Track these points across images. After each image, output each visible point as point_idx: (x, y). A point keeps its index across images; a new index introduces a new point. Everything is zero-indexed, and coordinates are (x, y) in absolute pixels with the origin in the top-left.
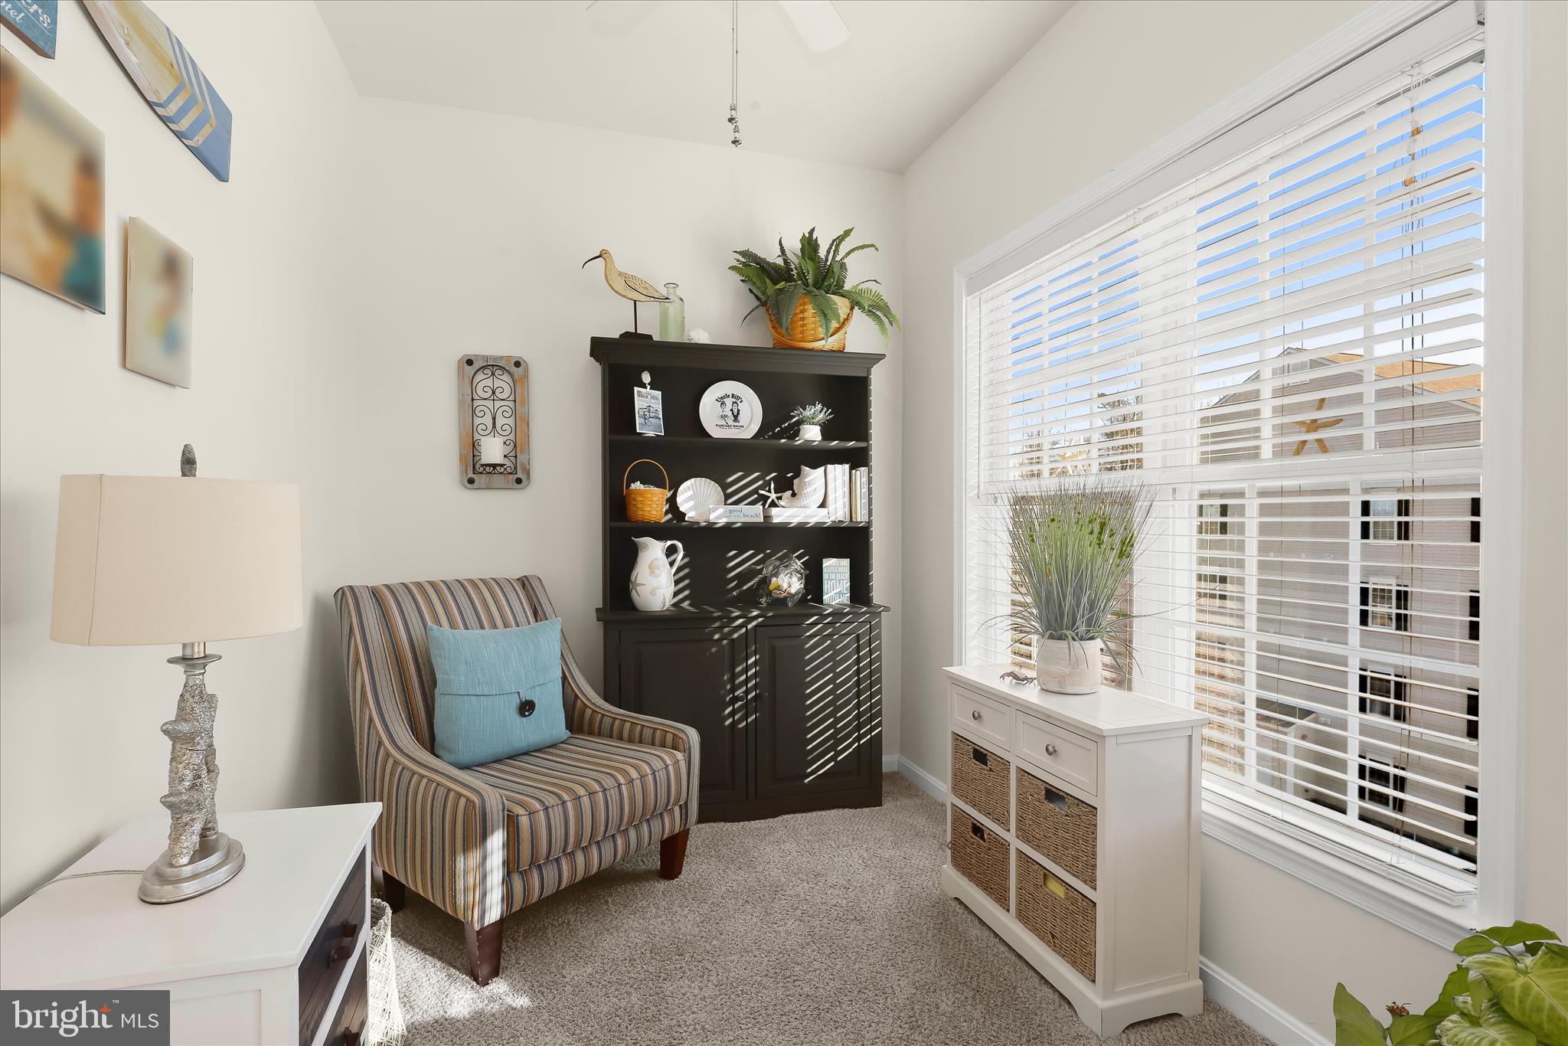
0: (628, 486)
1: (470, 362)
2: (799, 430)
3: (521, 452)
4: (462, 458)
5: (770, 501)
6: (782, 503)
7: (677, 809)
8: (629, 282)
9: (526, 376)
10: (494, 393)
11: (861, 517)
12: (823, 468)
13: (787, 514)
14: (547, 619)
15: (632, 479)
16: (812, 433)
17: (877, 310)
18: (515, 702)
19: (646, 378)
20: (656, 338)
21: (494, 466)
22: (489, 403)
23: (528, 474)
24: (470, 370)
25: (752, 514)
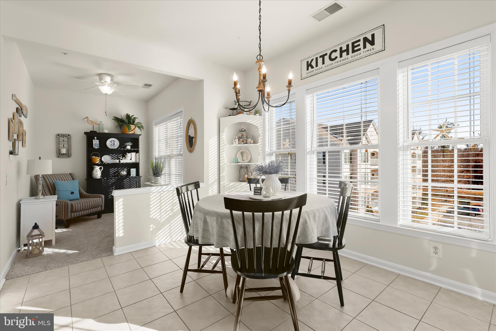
0: (92, 157)
1: (59, 135)
2: (126, 147)
3: (70, 151)
4: (57, 152)
5: (121, 159)
6: (123, 159)
7: (100, 207)
8: (92, 122)
9: (70, 137)
10: (64, 140)
11: (138, 161)
12: (131, 153)
13: (123, 161)
14: (75, 180)
15: (93, 156)
16: (129, 147)
17: (140, 127)
18: (70, 192)
19: (96, 138)
20: (97, 132)
21: (64, 154)
22: (63, 142)
23: (71, 155)
24: (59, 136)
25: (117, 161)
